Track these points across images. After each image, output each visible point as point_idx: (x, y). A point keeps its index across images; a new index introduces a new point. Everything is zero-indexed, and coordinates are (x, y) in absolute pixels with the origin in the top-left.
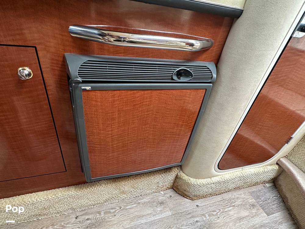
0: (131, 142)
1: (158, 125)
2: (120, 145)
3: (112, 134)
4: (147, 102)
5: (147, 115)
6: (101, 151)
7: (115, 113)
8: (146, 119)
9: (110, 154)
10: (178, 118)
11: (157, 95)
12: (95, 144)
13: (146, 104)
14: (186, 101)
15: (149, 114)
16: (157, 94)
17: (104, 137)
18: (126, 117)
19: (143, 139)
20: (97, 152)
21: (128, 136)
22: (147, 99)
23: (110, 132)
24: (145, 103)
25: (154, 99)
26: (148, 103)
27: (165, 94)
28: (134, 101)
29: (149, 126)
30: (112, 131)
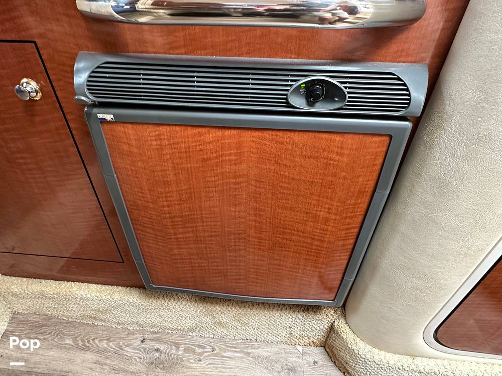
0: (211, 236)
1: (264, 211)
2: (189, 237)
3: (170, 213)
4: (230, 154)
5: (236, 184)
6: (158, 242)
7: (168, 173)
8: (235, 193)
9: (176, 251)
10: (314, 202)
11: (253, 141)
12: (144, 227)
13: (230, 160)
14: (332, 162)
15: (239, 183)
16: (254, 139)
17: (157, 216)
18: (191, 182)
19: (234, 234)
20: (151, 241)
21: (203, 222)
22: (231, 150)
23: (166, 209)
24: (227, 158)
25: (246, 149)
26: (233, 158)
27: (273, 140)
28: (201, 150)
29: (243, 208)
30: (168, 206)
